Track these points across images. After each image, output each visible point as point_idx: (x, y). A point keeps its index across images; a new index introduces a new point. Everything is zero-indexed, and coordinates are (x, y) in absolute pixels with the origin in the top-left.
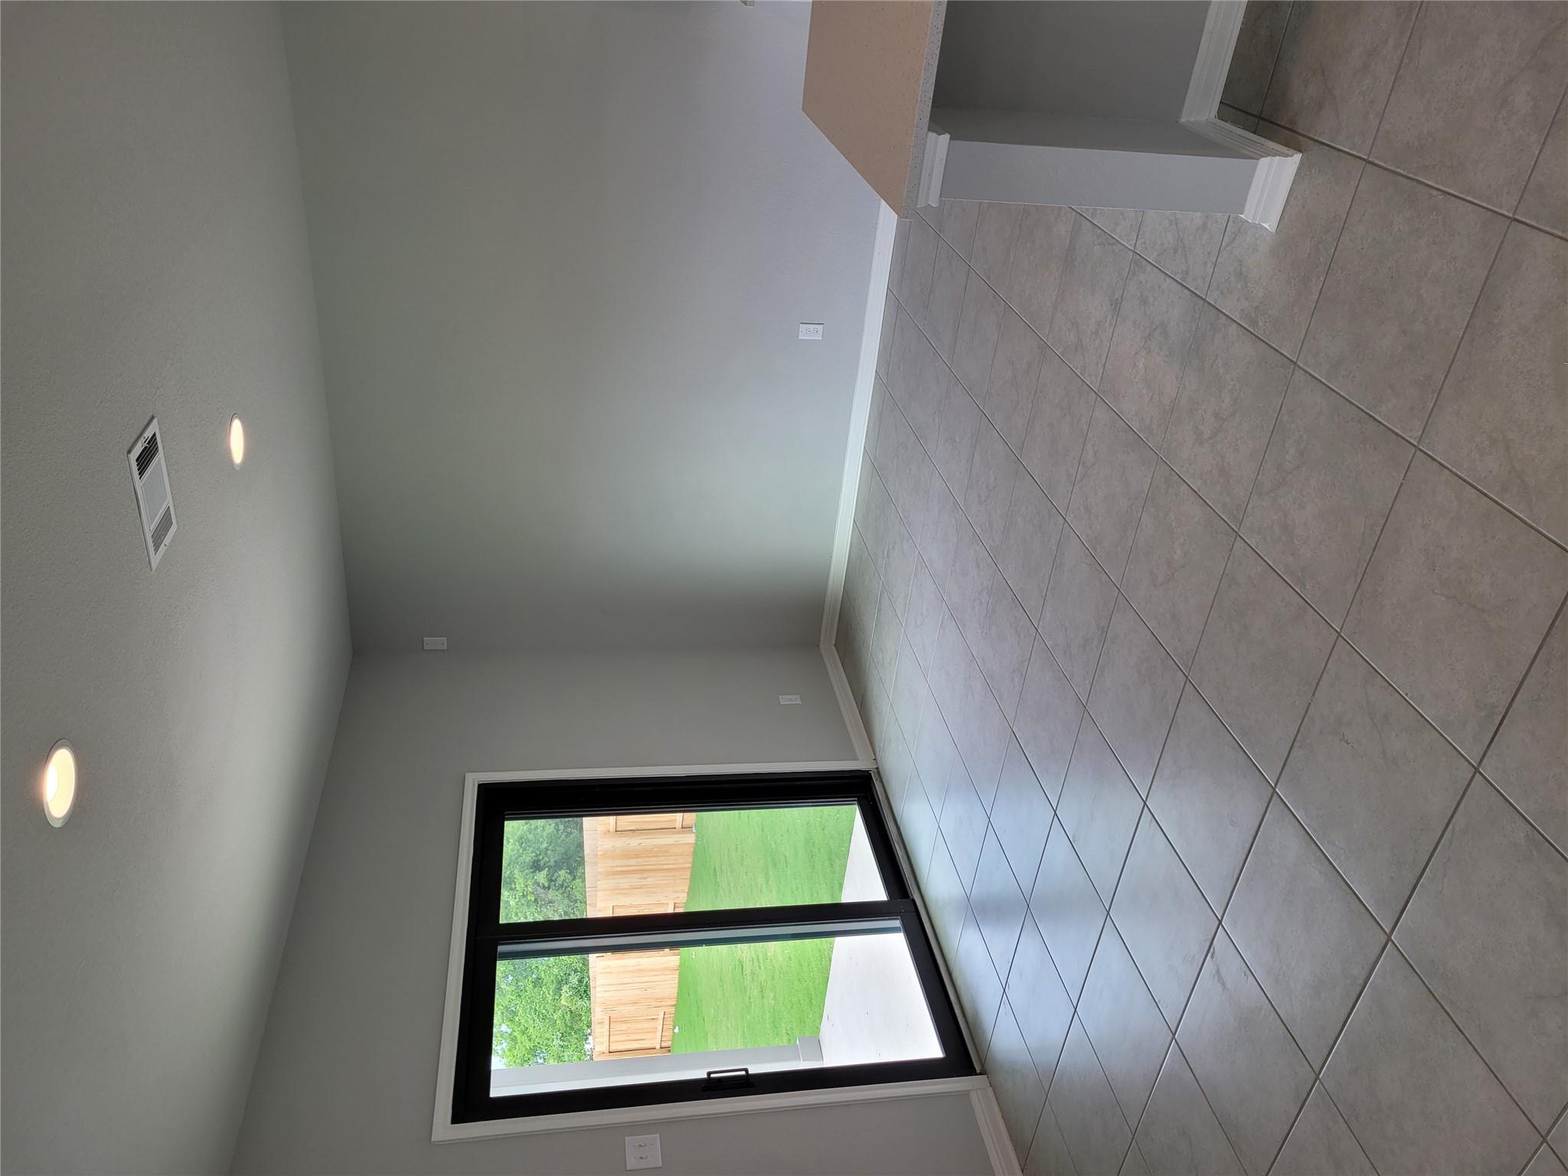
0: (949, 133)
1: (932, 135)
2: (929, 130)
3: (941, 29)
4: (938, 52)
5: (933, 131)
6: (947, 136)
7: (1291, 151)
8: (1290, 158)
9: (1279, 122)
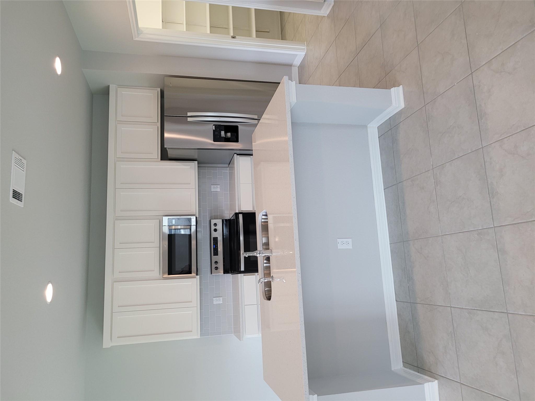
0: (317, 394)
1: (311, 396)
2: (309, 394)
3: (306, 361)
4: (307, 368)
5: (311, 395)
6: (316, 395)
7: (433, 380)
8: (434, 382)
9: (425, 369)
